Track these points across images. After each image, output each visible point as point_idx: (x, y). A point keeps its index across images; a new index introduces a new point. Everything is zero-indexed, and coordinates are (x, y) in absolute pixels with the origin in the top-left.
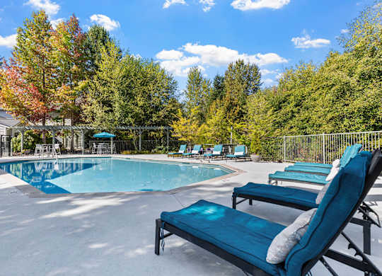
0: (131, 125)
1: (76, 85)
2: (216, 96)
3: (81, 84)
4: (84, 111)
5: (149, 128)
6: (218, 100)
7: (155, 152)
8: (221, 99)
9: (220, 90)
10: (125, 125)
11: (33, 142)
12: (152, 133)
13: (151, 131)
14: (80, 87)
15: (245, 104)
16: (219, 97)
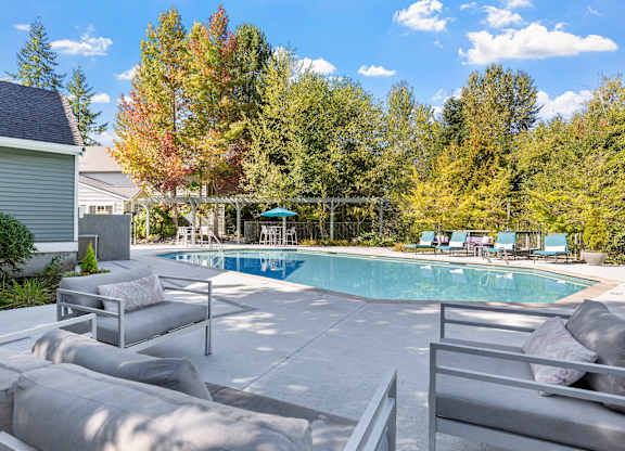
0: (319, 195)
1: (228, 129)
2: (449, 137)
3: (236, 127)
4: (247, 173)
5: (350, 200)
6: (453, 146)
7: (359, 243)
8: (460, 143)
9: (456, 126)
10: (311, 195)
11: (161, 223)
12: (356, 209)
13: (352, 205)
14: (233, 132)
15: (508, 152)
16: (456, 140)
